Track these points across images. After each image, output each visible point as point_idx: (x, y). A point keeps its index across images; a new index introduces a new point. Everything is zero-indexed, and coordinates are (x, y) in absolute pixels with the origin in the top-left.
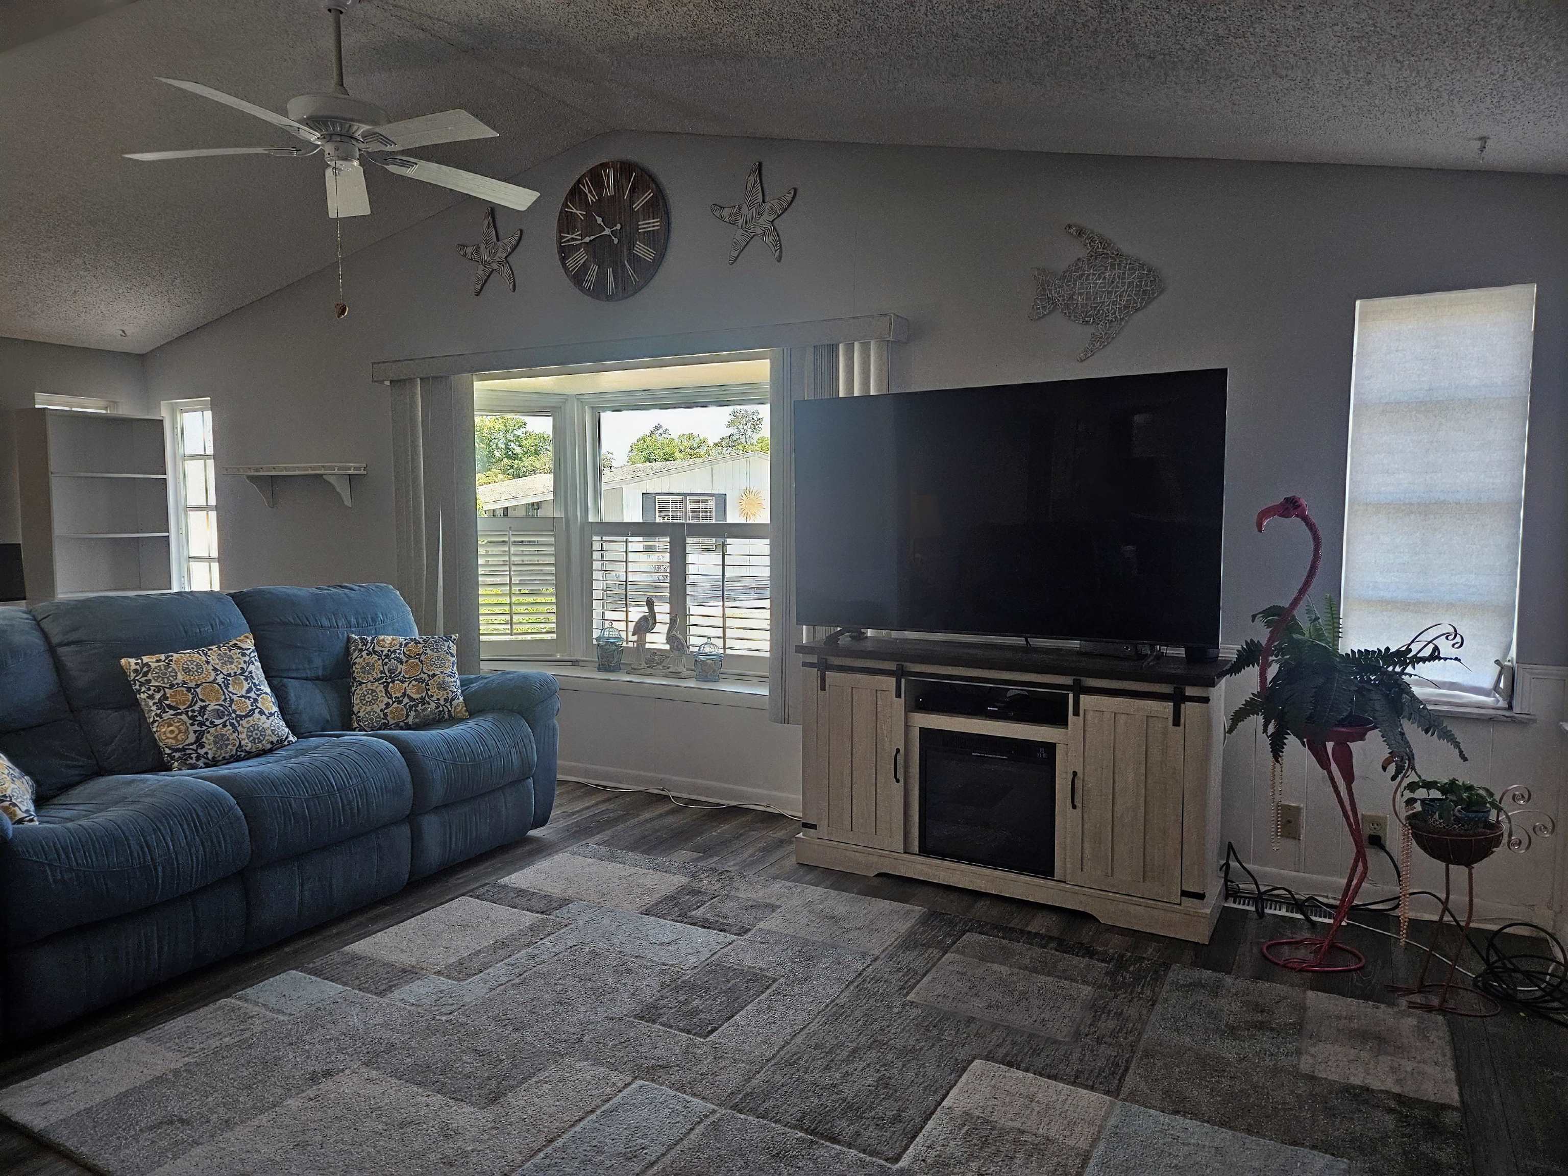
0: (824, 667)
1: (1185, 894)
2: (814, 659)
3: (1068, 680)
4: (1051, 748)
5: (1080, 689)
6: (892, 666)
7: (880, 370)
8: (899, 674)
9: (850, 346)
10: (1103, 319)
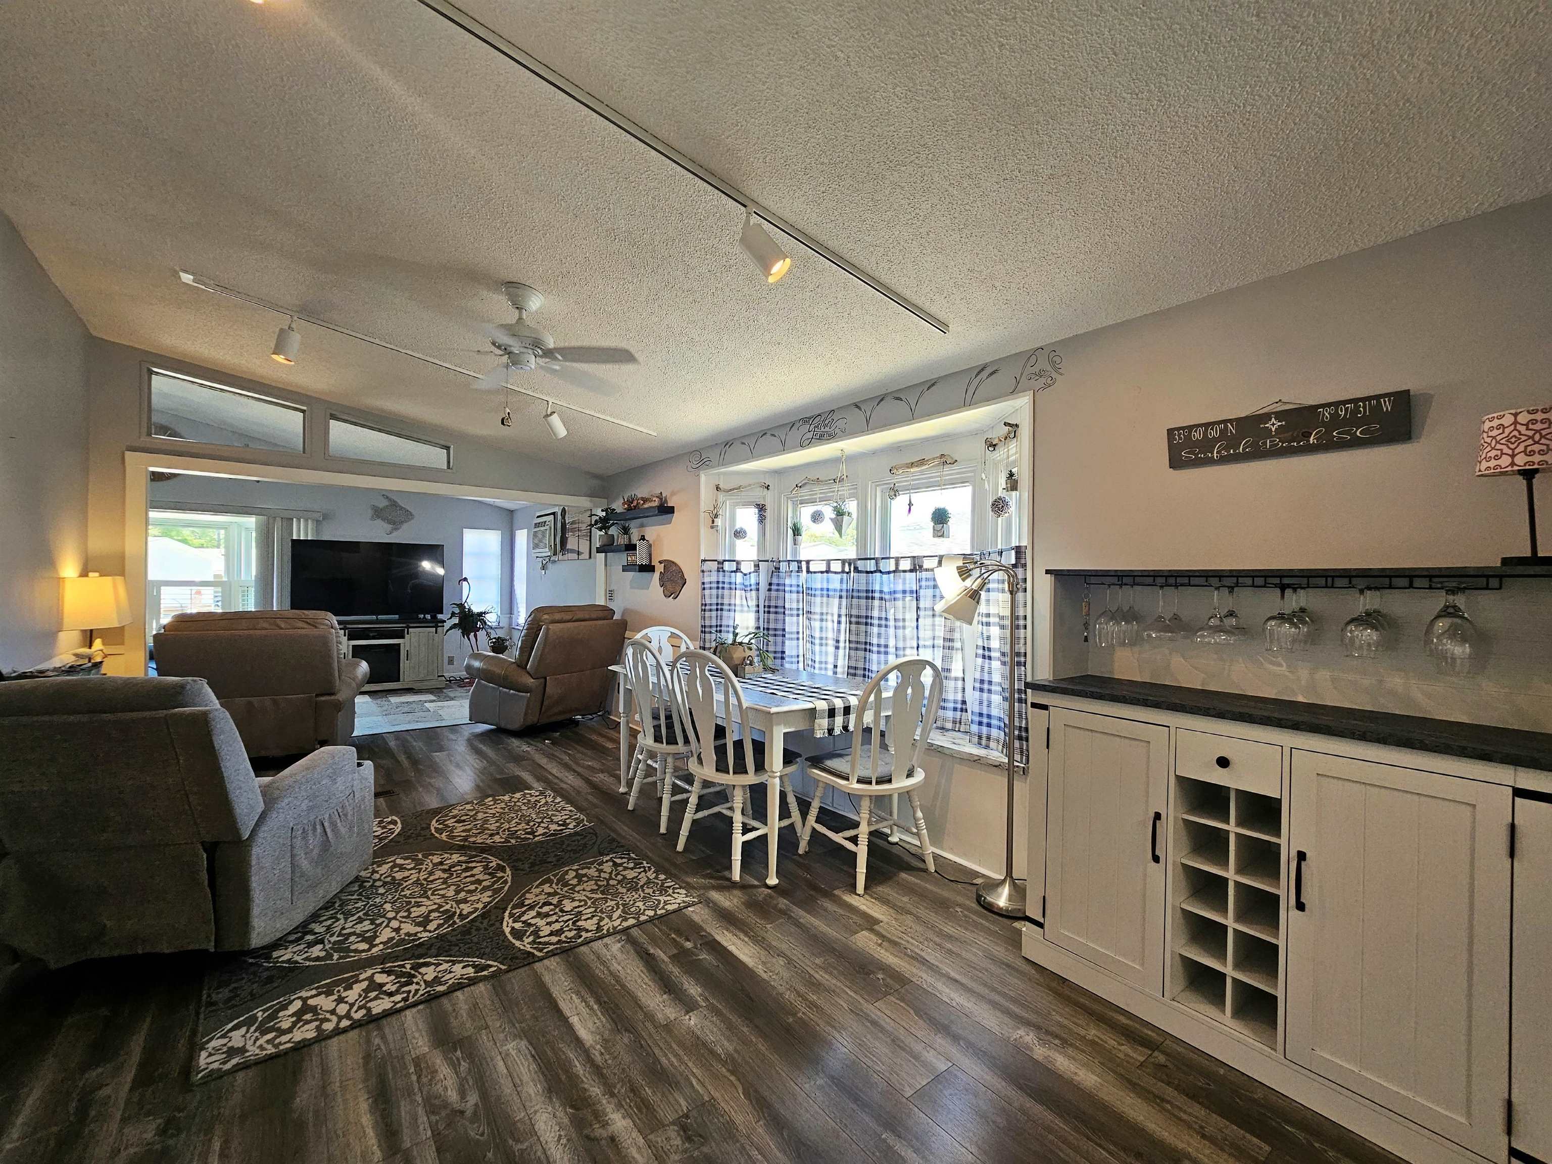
1: (439, 676)
3: (403, 625)
4: (398, 645)
5: (408, 627)
6: (342, 626)
7: (312, 529)
8: (344, 629)
9: (299, 520)
10: (396, 524)
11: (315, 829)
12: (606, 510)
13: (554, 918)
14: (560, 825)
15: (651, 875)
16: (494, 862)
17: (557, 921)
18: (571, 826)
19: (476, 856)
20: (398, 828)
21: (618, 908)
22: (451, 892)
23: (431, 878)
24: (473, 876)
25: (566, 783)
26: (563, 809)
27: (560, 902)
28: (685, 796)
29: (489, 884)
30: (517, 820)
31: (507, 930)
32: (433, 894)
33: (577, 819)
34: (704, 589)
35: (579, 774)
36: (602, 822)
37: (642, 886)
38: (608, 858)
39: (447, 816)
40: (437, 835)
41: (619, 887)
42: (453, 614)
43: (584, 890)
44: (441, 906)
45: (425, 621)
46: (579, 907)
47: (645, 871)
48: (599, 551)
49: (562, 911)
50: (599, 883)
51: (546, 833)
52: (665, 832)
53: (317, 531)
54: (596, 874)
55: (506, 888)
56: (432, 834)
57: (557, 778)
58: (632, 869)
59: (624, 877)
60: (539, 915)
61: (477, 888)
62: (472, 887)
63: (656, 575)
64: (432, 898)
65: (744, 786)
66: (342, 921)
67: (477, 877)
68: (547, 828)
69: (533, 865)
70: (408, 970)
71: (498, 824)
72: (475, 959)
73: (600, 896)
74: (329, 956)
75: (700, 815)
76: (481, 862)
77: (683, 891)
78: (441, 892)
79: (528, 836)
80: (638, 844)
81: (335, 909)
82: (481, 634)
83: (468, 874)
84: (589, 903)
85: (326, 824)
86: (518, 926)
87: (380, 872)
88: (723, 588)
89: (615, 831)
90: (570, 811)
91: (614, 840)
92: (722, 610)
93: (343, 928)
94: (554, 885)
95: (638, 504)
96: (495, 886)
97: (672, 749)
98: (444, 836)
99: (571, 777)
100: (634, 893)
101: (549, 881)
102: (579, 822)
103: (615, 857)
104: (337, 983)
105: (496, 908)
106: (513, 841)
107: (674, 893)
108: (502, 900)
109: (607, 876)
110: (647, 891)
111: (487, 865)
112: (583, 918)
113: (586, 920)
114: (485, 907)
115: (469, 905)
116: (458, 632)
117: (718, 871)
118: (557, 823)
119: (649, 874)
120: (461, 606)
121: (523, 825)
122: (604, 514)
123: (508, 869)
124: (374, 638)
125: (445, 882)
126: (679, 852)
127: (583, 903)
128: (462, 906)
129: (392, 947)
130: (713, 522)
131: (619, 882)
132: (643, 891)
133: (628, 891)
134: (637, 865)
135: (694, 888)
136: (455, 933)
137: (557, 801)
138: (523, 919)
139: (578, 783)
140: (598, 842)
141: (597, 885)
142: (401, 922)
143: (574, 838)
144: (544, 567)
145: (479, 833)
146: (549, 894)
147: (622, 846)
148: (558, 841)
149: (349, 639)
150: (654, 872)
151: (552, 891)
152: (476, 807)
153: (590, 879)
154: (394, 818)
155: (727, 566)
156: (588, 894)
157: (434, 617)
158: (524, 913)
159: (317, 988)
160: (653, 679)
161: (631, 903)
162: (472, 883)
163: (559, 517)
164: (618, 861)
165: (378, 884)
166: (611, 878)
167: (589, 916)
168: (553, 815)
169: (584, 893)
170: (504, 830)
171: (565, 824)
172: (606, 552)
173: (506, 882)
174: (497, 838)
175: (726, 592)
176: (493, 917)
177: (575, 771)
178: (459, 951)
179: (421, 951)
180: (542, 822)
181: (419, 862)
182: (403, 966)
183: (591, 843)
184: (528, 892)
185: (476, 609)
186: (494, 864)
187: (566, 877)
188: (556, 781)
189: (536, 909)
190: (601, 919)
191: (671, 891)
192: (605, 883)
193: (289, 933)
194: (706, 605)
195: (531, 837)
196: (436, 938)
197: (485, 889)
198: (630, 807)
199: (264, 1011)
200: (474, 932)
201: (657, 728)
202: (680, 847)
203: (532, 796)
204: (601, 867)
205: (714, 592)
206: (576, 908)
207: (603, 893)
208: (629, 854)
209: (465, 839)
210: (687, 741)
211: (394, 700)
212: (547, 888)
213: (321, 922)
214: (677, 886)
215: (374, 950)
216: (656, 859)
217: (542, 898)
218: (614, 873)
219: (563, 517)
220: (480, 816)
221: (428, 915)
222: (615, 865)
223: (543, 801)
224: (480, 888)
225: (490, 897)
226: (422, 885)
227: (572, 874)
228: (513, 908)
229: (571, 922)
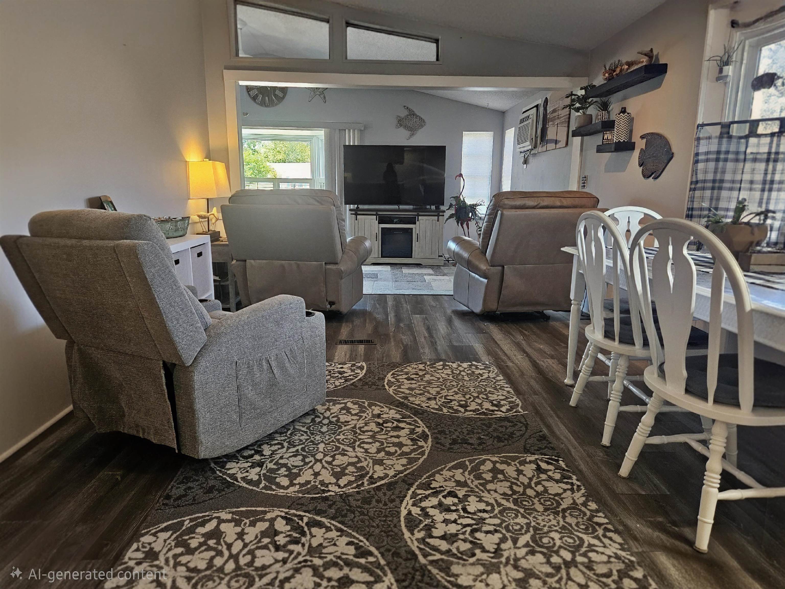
0: (356, 214)
1: (439, 256)
2: (354, 212)
3: (416, 213)
4: (412, 229)
5: (418, 215)
6: (374, 213)
7: (358, 137)
8: (376, 215)
9: (349, 131)
10: (413, 130)
11: (260, 365)
12: (585, 88)
13: (453, 516)
14: (493, 405)
15: (579, 498)
16: (422, 428)
17: (455, 521)
18: (504, 409)
19: (410, 417)
20: (362, 374)
21: (527, 531)
22: (373, 449)
23: (366, 428)
24: (398, 437)
25: (512, 362)
26: (502, 388)
27: (466, 496)
28: (639, 408)
29: (408, 450)
30: (456, 390)
31: (404, 512)
32: (359, 446)
33: (512, 402)
34: (697, 162)
35: (528, 355)
36: (537, 412)
37: (564, 510)
38: (533, 458)
39: (402, 371)
40: (387, 387)
41: (536, 501)
42: (451, 206)
43: (495, 491)
44: (360, 461)
45: (430, 211)
46: (484, 511)
47: (572, 490)
48: (575, 134)
49: (465, 510)
50: (515, 487)
51: (478, 410)
52: (608, 444)
53: (361, 138)
54: (514, 474)
55: (421, 461)
56: (384, 386)
57: (506, 354)
58: (557, 481)
59: (546, 490)
60: (440, 506)
61: (396, 451)
62: (392, 449)
63: (636, 154)
64: (357, 449)
65: (728, 425)
66: (285, 450)
67: (401, 439)
68: (480, 405)
69: (454, 442)
70: (304, 525)
71: (438, 389)
72: (361, 538)
73: (511, 505)
74: (258, 482)
75: (656, 440)
76: (410, 424)
77: (618, 539)
78: (366, 446)
79: (460, 409)
80: (573, 451)
81: (286, 436)
82: (472, 224)
83: (395, 434)
84: (496, 511)
85: (273, 364)
86: (416, 511)
87: (332, 411)
88: (726, 160)
89: (549, 427)
90: (508, 392)
91: (544, 438)
92: (720, 188)
93: (281, 458)
94: (467, 473)
95: (621, 70)
96: (412, 455)
97: (625, 349)
98: (391, 391)
99: (519, 357)
100: (551, 517)
101: (462, 466)
102: (513, 406)
103: (541, 460)
104: (247, 514)
105: (404, 481)
106: (445, 410)
107: (605, 536)
108: (412, 474)
109: (526, 481)
110: (569, 519)
111: (414, 429)
112: (485, 528)
113: (487, 532)
114: (395, 476)
115: (382, 468)
116: (453, 221)
117: (674, 524)
118: (491, 402)
119: (577, 495)
120: (457, 198)
121: (459, 397)
122: (583, 92)
123: (430, 440)
124: (396, 223)
125: (373, 437)
126: (620, 477)
127: (489, 508)
128: (377, 467)
129: (303, 492)
130: (721, 71)
131: (538, 494)
132: (564, 517)
133: (546, 510)
134: (564, 478)
135: (635, 539)
136: (358, 497)
137: (498, 378)
138: (423, 504)
139: (525, 364)
140: (527, 435)
141: (511, 488)
142: (323, 467)
143: (503, 424)
144: (526, 162)
145: (420, 394)
146: (459, 483)
147: (553, 449)
148: (486, 422)
149: (379, 223)
150: (583, 496)
151: (463, 479)
152: (427, 368)
153: (506, 479)
154: (364, 364)
155: (735, 130)
156: (499, 498)
157: (438, 208)
158: (426, 497)
159: (233, 513)
160: (607, 262)
161: (546, 529)
162: (394, 444)
163: (541, 109)
164: (544, 466)
165: (326, 421)
166: (529, 486)
167: (492, 528)
168: (490, 392)
169: (495, 495)
170: (441, 397)
171: (498, 405)
172: (582, 135)
173: (423, 453)
174: (433, 404)
175: (730, 165)
176: (397, 492)
177: (525, 352)
178: (352, 520)
179: (322, 506)
180: (478, 397)
181: (362, 409)
182: (301, 518)
183: (518, 434)
184: (438, 472)
185: (469, 202)
186: (419, 430)
187: (482, 467)
188: (504, 358)
189: (440, 496)
190: (503, 540)
191: (600, 532)
192: (521, 490)
193: (246, 448)
194: (697, 182)
195: (462, 410)
196: (341, 496)
197: (403, 454)
198: (573, 403)
199: (191, 520)
200: (374, 503)
201: (609, 322)
202: (625, 471)
203: (477, 368)
204: (522, 468)
205: (712, 165)
206: (480, 511)
207: (515, 502)
208: (557, 461)
209: (406, 398)
210: (646, 343)
211: (406, 271)
212: (459, 475)
213: (271, 445)
214: (610, 527)
215: (291, 489)
216: (592, 479)
217: (450, 486)
218: (535, 480)
219: (545, 109)
220: (428, 377)
221: (345, 468)
222: (539, 469)
223: (486, 376)
224: (399, 452)
225: (403, 465)
226: (355, 433)
227: (489, 466)
228: (419, 488)
229: (469, 529)
